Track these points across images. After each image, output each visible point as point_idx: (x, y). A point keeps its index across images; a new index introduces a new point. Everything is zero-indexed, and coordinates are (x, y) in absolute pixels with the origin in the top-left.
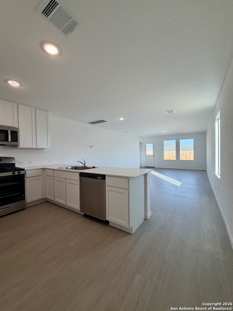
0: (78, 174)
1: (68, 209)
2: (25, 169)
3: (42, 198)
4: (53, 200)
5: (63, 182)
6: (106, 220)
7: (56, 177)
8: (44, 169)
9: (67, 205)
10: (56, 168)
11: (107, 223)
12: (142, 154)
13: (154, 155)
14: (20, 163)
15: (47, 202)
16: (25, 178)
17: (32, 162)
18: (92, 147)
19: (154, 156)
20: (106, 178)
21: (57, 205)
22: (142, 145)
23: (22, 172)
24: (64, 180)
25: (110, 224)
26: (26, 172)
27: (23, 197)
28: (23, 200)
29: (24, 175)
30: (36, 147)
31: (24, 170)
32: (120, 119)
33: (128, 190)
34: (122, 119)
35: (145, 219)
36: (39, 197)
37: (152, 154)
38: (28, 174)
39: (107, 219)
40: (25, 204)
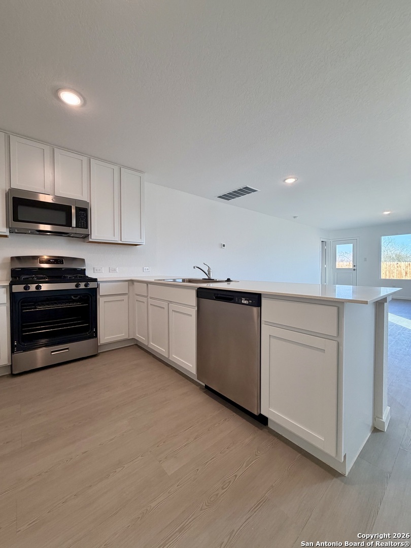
0: (194, 293)
1: (173, 368)
2: (98, 280)
3: (127, 337)
4: (147, 344)
5: (164, 308)
6: (261, 414)
7: (151, 298)
8: (132, 282)
9: (170, 359)
10: (152, 280)
11: (262, 421)
12: (325, 266)
13: (355, 268)
14: (95, 270)
15: (136, 346)
16: (98, 297)
17: (115, 270)
18: (224, 246)
19: (354, 270)
20: (264, 302)
21: (154, 356)
22: (326, 247)
23: (92, 285)
24: (165, 304)
25: (270, 425)
26: (98, 285)
27: (94, 332)
28: (94, 339)
29: (94, 291)
30: (121, 240)
31: (95, 280)
32: (287, 181)
33: (335, 343)
34: (290, 181)
35: (375, 430)
36: (122, 335)
37: (351, 267)
38: (102, 290)
39: (263, 413)
40: (97, 346)
